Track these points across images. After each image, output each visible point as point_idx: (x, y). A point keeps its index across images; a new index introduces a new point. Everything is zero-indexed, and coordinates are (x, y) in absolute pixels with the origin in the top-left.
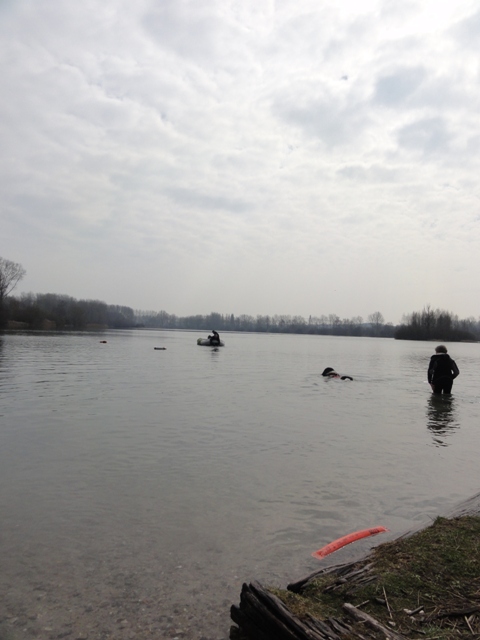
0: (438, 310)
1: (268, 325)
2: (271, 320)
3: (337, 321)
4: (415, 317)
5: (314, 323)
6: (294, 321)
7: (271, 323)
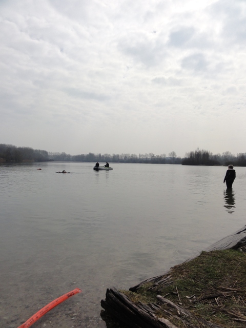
0: (203, 150)
3: (153, 156)
4: (191, 154)
5: (141, 158)
6: (132, 156)
7: (120, 158)
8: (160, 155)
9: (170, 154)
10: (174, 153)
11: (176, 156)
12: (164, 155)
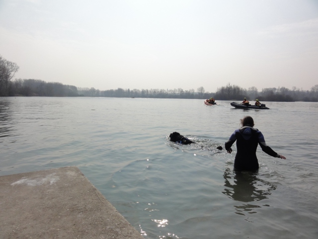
1: (147, 94)
2: (149, 91)
3: (182, 91)
4: (222, 89)
6: (161, 92)
9: (198, 89)
10: (202, 89)
11: (204, 91)
12: (193, 90)
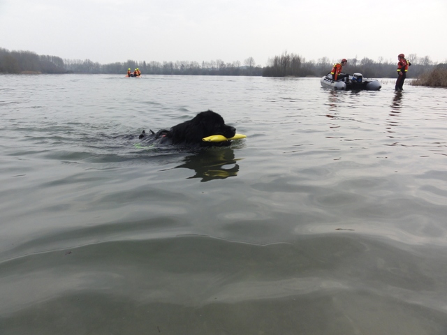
0: (292, 54)
1: (172, 69)
2: (174, 65)
3: (223, 64)
4: (276, 60)
5: (206, 67)
6: (192, 65)
7: (174, 68)
8: (232, 63)
9: (245, 61)
10: (251, 60)
11: (254, 64)
12: (238, 63)
